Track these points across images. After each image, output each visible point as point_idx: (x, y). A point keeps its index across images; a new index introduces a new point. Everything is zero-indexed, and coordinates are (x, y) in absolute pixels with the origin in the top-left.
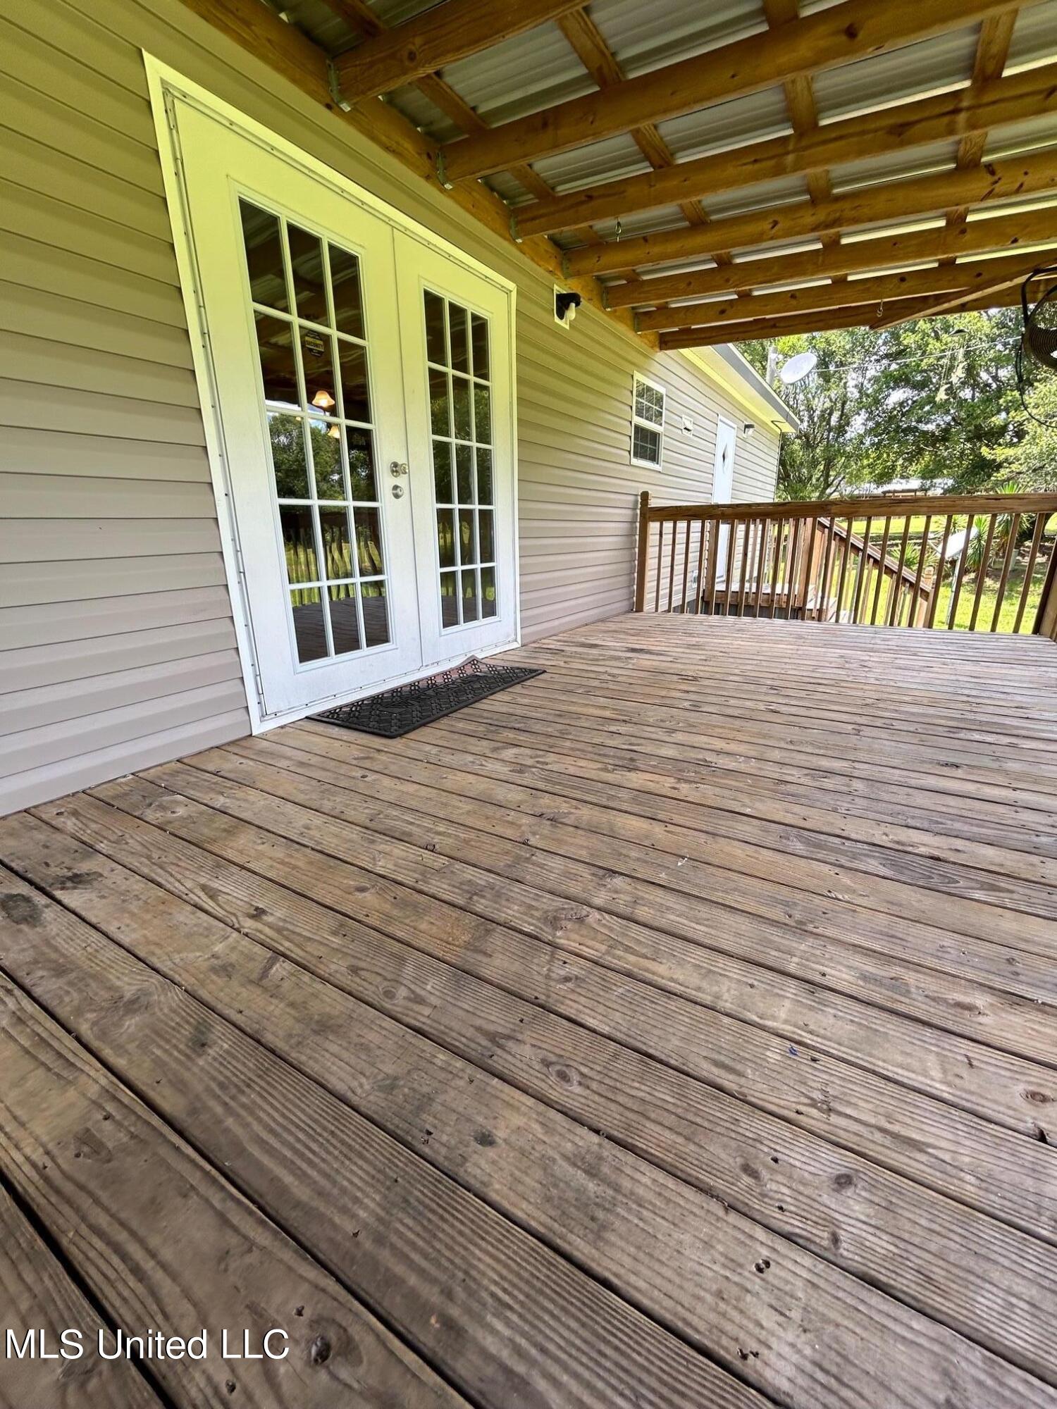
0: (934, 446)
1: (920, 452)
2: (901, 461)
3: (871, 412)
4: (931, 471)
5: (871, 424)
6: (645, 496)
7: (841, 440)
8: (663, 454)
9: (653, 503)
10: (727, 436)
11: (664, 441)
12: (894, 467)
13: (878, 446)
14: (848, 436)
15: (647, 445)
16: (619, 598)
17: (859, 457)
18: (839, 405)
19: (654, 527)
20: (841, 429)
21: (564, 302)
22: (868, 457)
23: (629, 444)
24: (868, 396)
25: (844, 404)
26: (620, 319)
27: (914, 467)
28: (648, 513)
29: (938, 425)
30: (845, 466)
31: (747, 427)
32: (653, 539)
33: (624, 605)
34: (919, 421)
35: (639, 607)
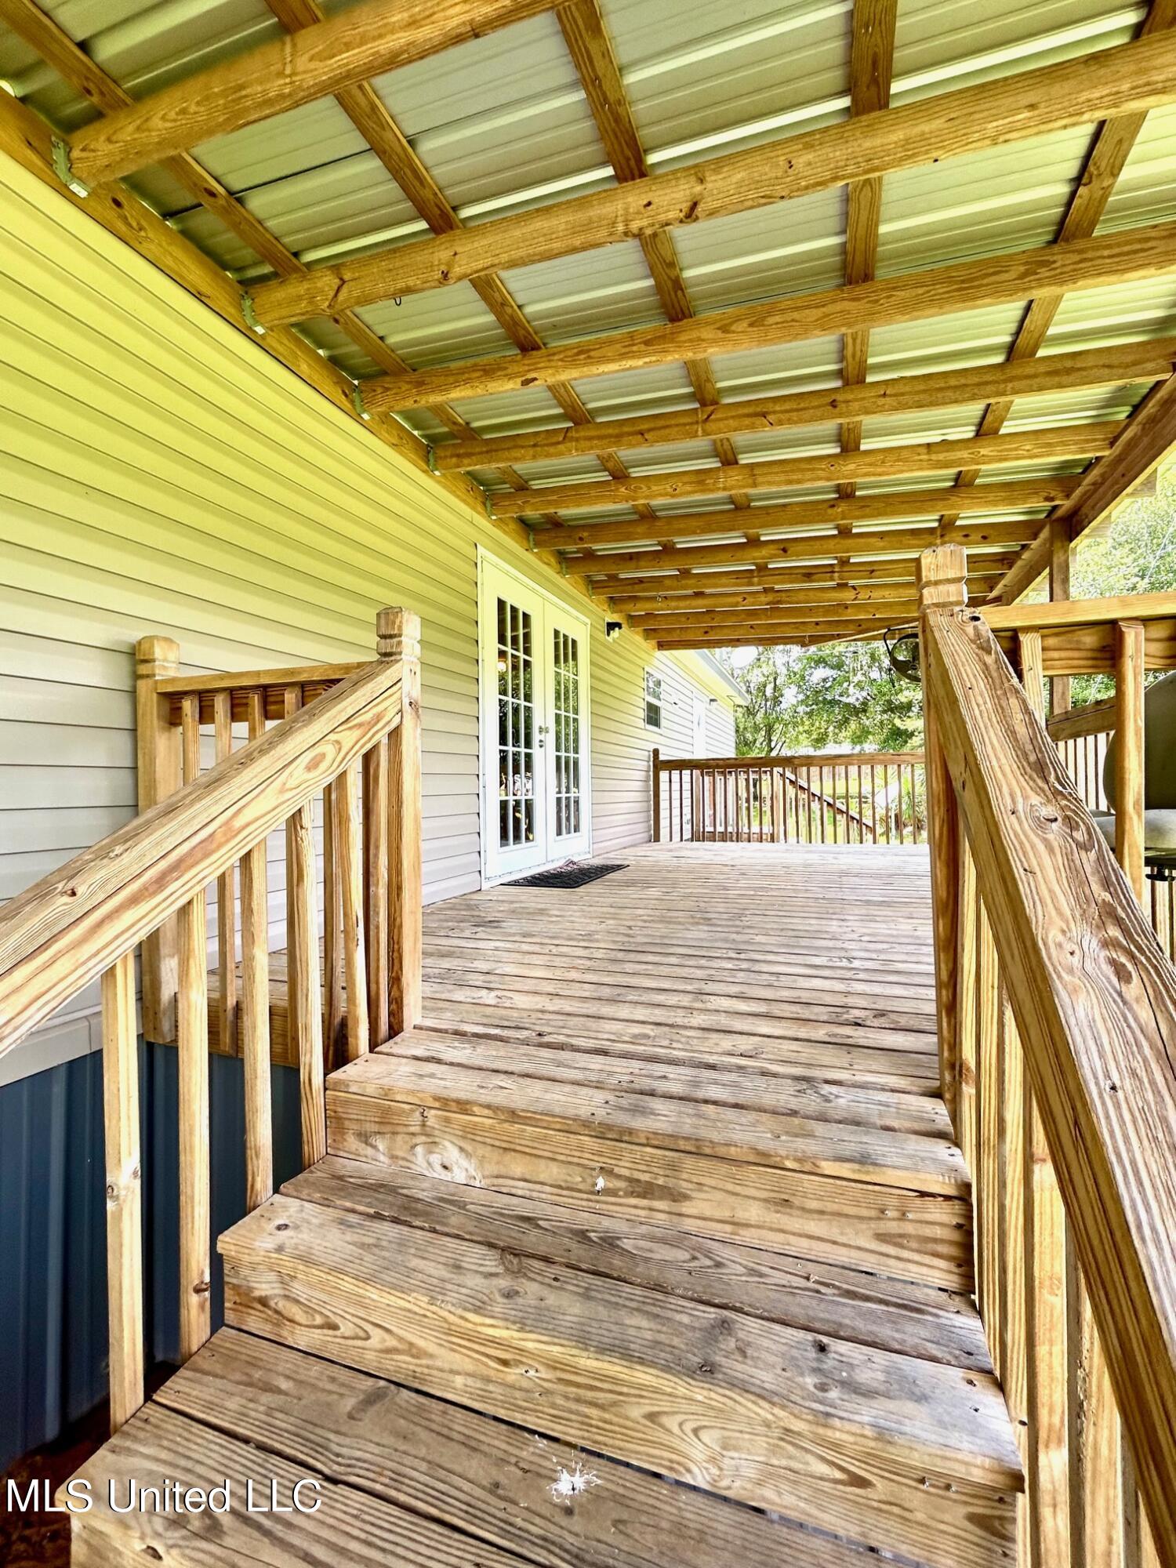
0: (857, 716)
1: (846, 721)
2: (831, 728)
3: (800, 687)
4: (859, 737)
5: (801, 697)
6: (656, 752)
7: (778, 709)
8: (663, 722)
9: (662, 758)
10: (700, 708)
11: (663, 713)
12: (826, 734)
13: (810, 714)
14: (783, 706)
15: (653, 716)
16: (641, 830)
17: (795, 725)
18: (771, 679)
19: (664, 775)
20: (776, 701)
21: (611, 626)
22: (803, 723)
23: (642, 714)
24: (795, 674)
25: (775, 679)
26: (637, 633)
27: (844, 734)
28: (659, 765)
29: (858, 699)
30: (784, 734)
31: (712, 700)
32: (664, 786)
33: (645, 835)
34: (841, 695)
35: (657, 839)
